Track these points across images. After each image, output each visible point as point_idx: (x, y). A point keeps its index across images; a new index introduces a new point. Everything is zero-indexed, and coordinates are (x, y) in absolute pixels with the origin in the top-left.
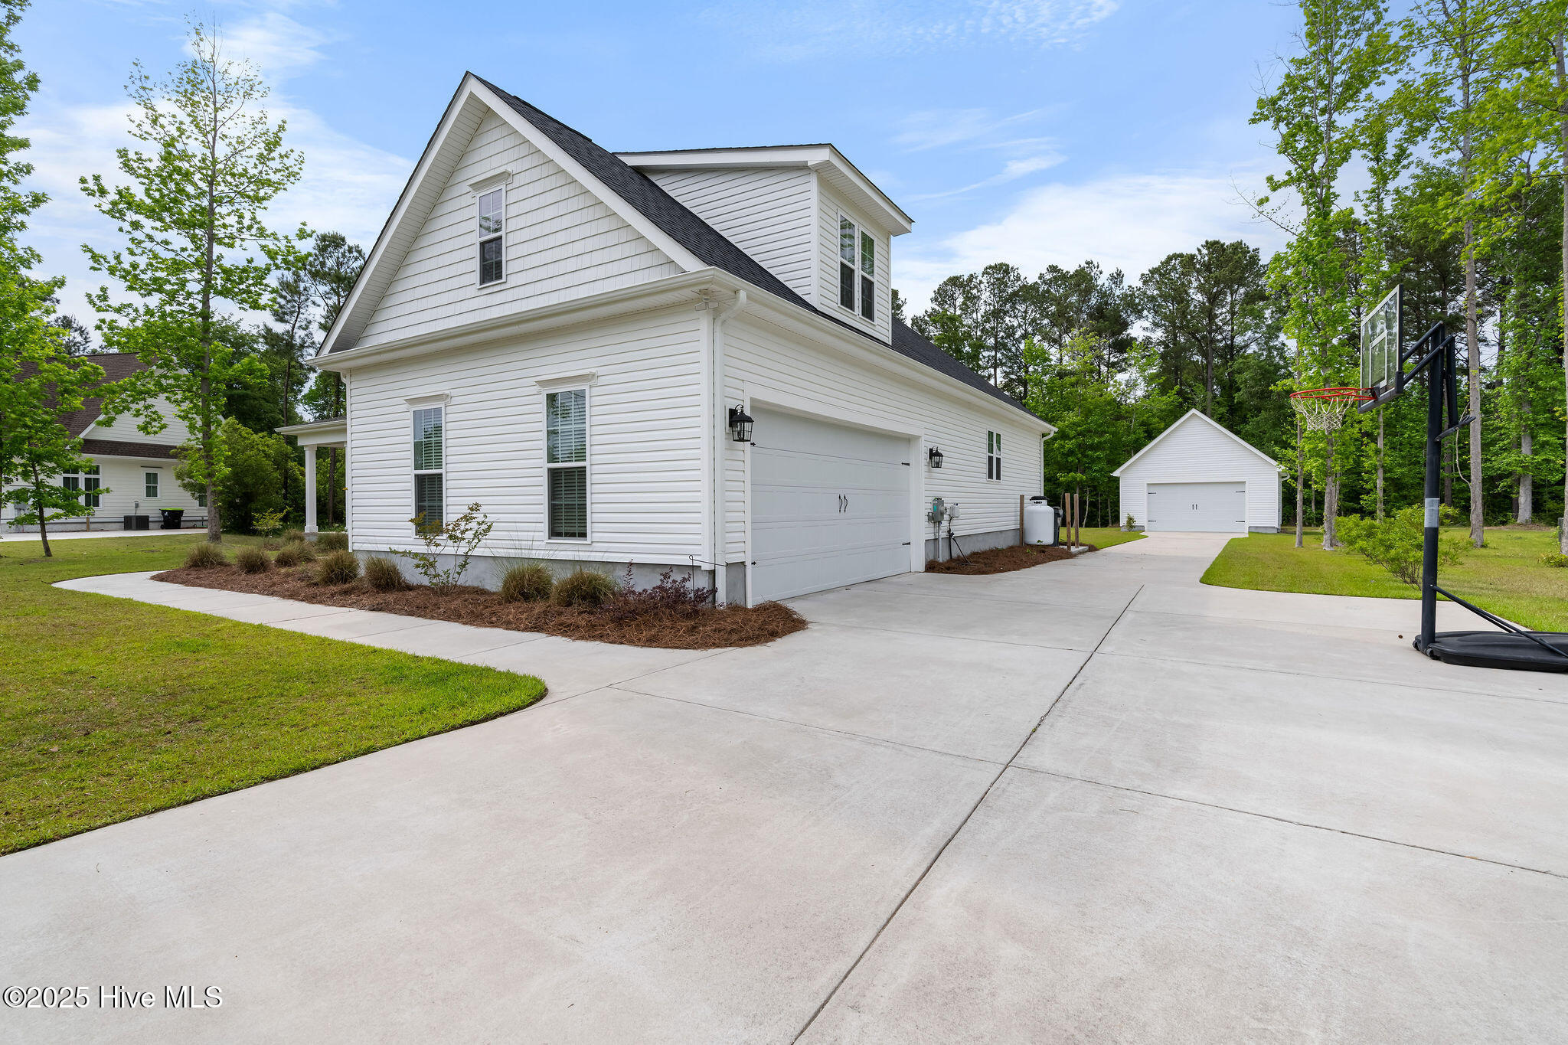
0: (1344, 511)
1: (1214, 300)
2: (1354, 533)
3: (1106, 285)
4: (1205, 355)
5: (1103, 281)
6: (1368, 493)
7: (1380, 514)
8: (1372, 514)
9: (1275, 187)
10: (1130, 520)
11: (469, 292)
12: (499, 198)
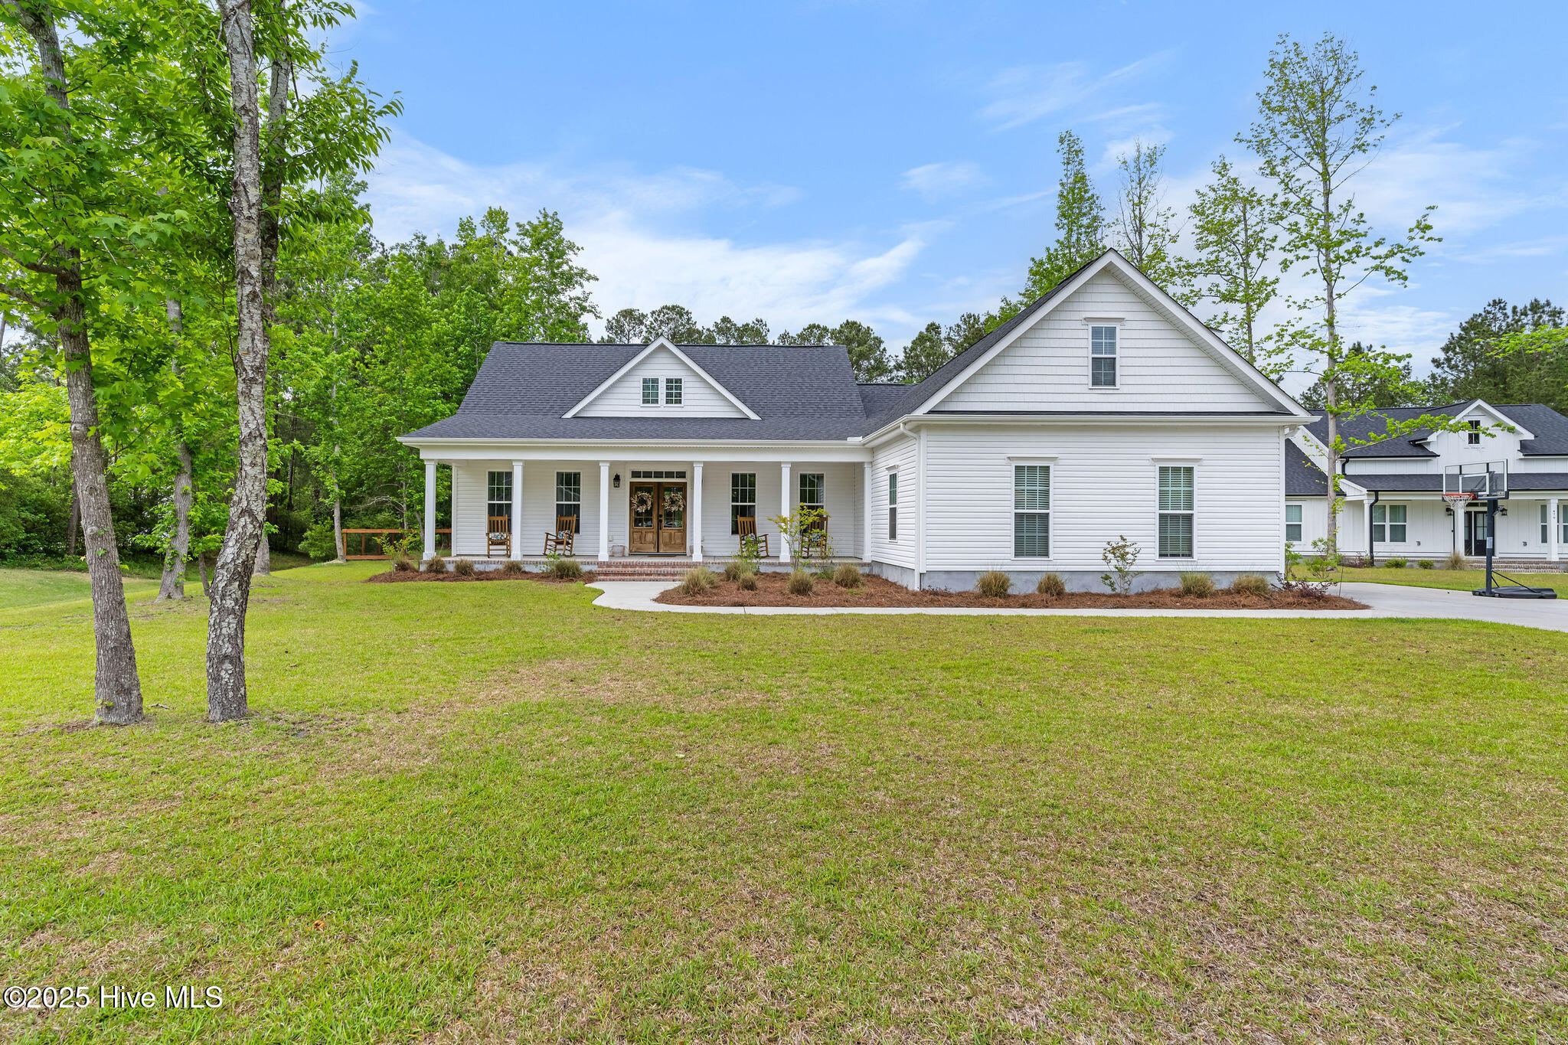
11: (1078, 389)
12: (1111, 332)
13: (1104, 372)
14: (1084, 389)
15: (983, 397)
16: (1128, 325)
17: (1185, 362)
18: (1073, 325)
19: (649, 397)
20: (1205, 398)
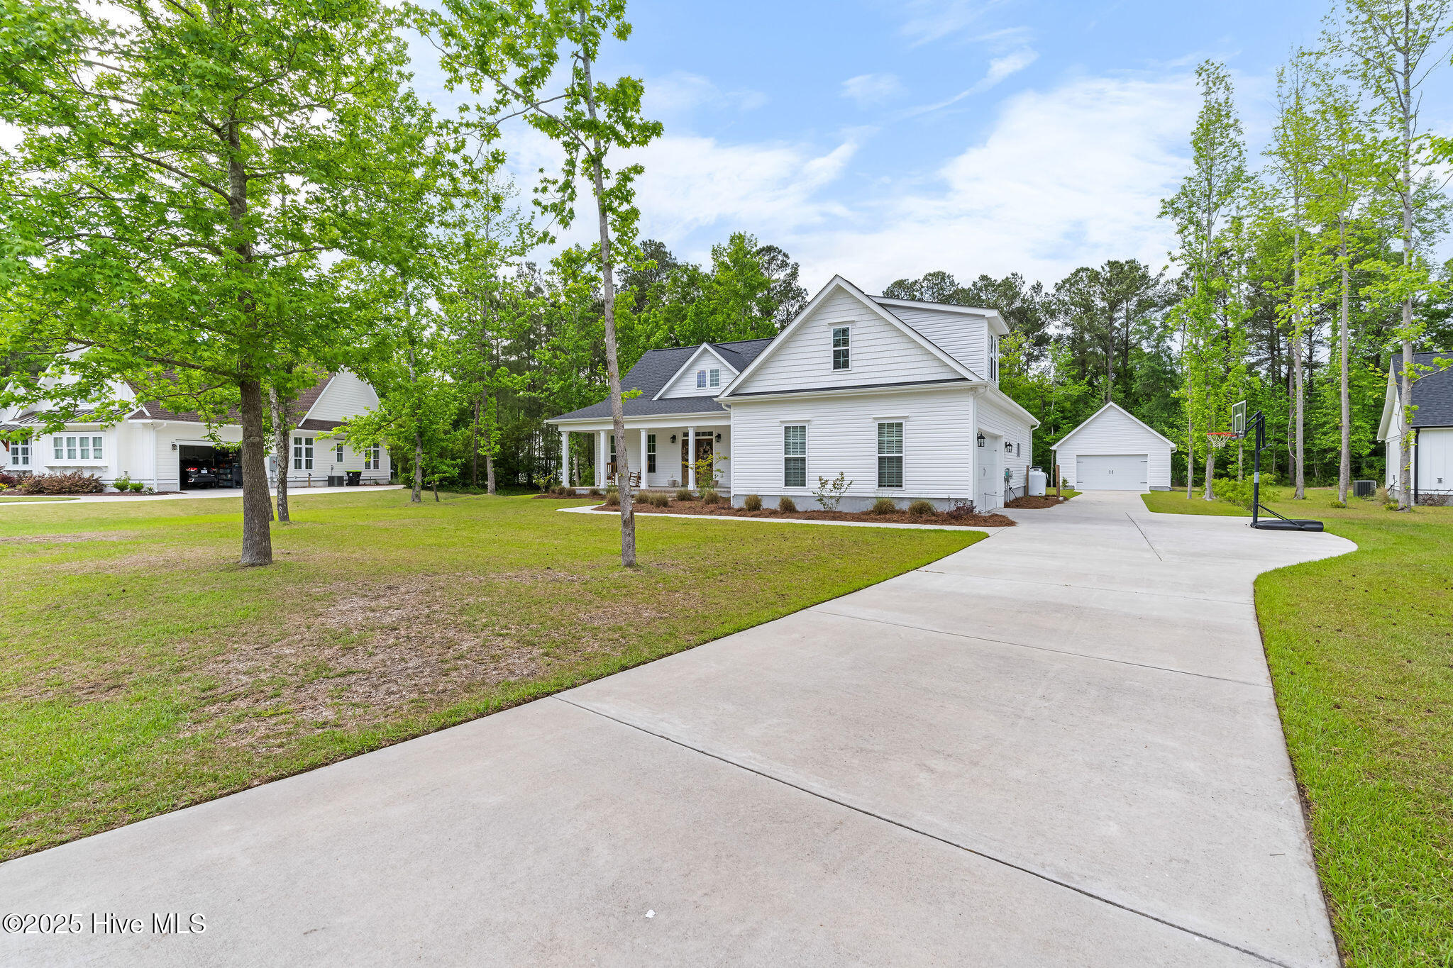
0: (1218, 476)
1: (1113, 306)
2: (1225, 489)
3: (1029, 293)
4: (1106, 349)
5: (1026, 290)
6: (1232, 463)
7: (1240, 478)
8: (1235, 477)
9: (1173, 260)
10: (1065, 481)
11: (825, 372)
12: (845, 331)
13: (841, 360)
14: (828, 372)
15: (766, 383)
16: (858, 325)
17: (898, 347)
18: (822, 329)
19: (701, 384)
20: (916, 372)
